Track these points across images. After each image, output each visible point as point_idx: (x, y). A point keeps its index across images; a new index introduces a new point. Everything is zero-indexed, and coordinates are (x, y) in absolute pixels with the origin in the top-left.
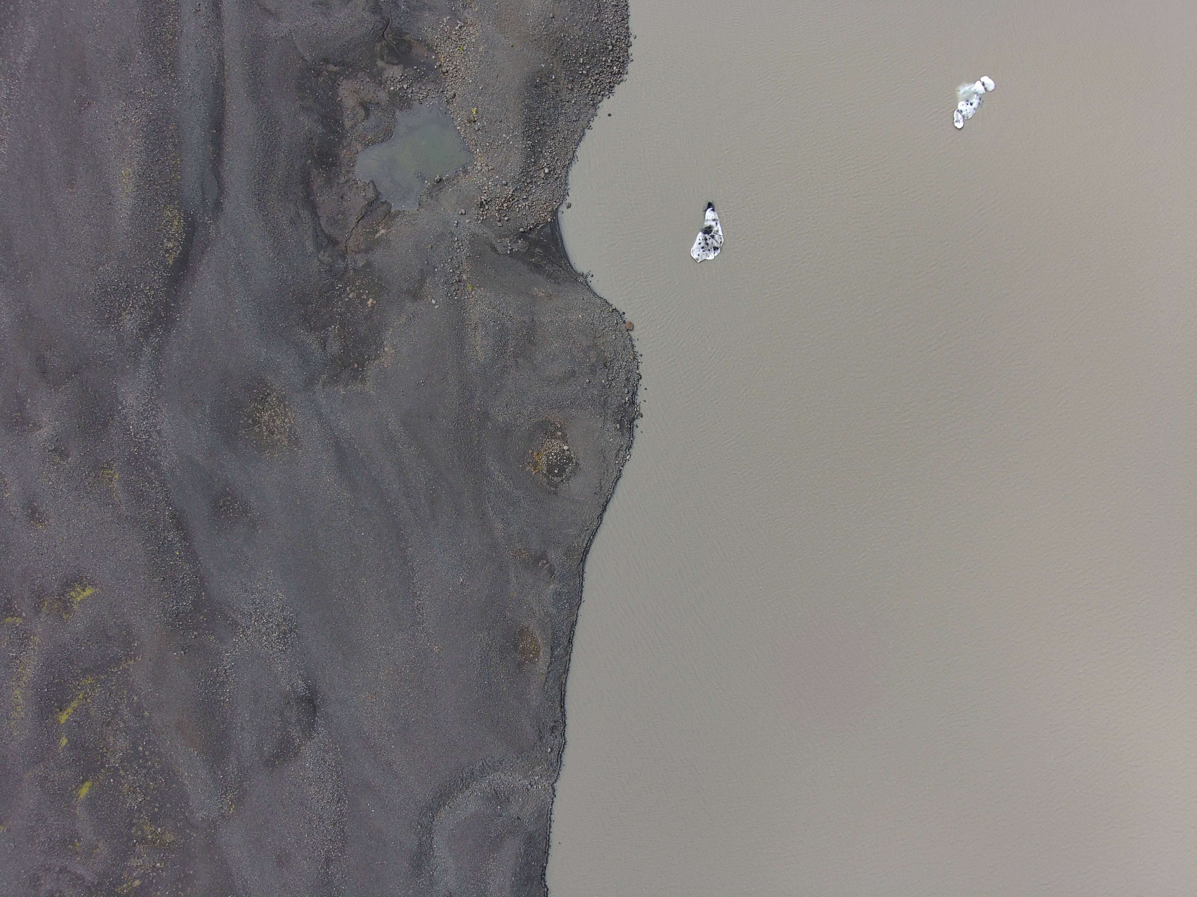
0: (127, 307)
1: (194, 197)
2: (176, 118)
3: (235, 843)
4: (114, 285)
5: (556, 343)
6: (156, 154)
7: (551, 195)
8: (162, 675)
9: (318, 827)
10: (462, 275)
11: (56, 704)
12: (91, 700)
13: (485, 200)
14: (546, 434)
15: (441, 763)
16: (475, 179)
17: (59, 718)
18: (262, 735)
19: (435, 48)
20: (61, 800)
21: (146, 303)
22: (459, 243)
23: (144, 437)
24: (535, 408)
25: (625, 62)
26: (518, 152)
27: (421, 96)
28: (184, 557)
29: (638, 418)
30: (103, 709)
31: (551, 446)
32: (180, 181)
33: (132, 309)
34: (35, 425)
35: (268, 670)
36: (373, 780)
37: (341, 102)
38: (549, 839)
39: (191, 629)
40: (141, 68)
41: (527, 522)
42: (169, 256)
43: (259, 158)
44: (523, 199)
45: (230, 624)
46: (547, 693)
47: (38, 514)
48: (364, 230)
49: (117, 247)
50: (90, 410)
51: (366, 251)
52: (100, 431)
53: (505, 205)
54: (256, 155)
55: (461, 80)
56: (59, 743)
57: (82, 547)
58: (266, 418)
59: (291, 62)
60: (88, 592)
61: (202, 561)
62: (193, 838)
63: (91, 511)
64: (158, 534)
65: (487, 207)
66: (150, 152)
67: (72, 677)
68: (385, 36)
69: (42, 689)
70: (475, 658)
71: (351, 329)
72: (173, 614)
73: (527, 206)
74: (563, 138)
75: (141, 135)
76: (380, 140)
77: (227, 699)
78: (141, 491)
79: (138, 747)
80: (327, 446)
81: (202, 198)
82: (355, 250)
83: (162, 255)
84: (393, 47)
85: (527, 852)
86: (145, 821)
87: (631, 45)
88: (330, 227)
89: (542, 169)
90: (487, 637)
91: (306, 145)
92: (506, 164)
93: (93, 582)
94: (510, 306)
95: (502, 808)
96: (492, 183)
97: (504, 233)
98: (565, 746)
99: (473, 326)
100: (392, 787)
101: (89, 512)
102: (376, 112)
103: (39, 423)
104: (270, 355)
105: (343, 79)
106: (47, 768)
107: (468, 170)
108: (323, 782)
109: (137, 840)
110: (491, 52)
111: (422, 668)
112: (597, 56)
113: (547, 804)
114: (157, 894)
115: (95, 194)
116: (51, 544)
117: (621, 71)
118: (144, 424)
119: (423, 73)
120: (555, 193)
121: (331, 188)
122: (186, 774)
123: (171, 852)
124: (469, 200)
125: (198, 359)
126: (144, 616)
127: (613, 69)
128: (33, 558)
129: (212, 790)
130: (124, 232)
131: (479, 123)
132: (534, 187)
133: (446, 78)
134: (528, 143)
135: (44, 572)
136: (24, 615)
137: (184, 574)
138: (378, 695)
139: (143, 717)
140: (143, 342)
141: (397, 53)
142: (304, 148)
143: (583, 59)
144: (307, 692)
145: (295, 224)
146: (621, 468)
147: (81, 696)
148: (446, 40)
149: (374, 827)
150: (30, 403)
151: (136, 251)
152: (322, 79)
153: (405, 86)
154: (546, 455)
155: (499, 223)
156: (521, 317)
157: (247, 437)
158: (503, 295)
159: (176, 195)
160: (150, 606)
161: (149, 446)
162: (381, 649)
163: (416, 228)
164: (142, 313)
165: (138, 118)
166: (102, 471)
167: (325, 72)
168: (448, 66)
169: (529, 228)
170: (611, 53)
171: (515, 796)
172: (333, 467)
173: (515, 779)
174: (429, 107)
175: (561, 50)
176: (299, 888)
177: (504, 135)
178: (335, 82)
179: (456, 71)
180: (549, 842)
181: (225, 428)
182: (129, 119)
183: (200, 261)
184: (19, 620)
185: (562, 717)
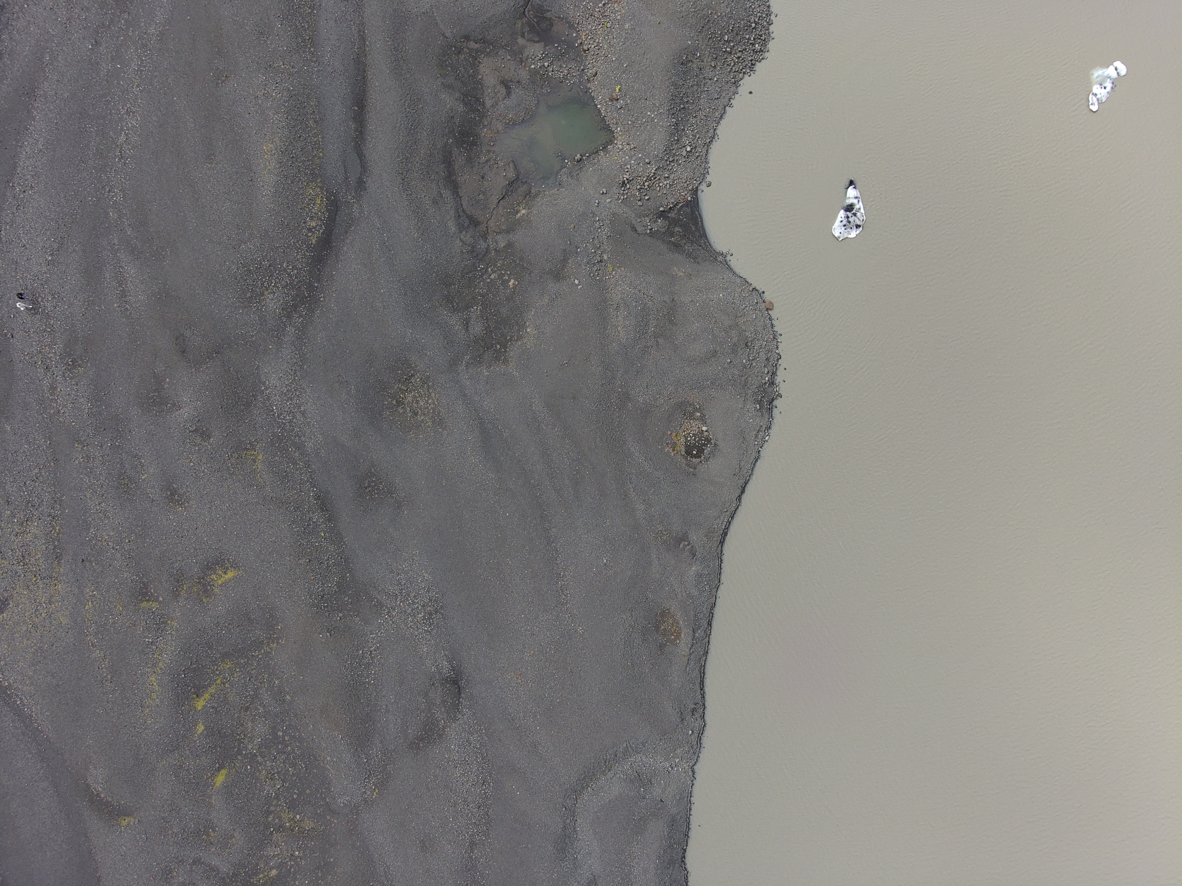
0: (269, 286)
1: (336, 176)
2: (317, 94)
3: (378, 828)
4: (257, 264)
5: (698, 322)
6: (298, 130)
7: (692, 174)
8: (307, 658)
9: (462, 810)
10: (602, 255)
11: (193, 690)
12: (229, 685)
13: (627, 179)
14: (685, 414)
15: (586, 745)
16: (616, 158)
17: (195, 704)
18: (407, 717)
19: (576, 26)
20: (196, 789)
21: (289, 282)
22: (600, 223)
23: (288, 418)
24: (675, 389)
25: (766, 40)
26: (663, 130)
27: (561, 74)
28: (328, 538)
29: (777, 398)
30: (242, 694)
31: (690, 426)
32: (322, 158)
33: (275, 288)
34: (174, 405)
35: (413, 651)
36: (518, 762)
37: (482, 80)
38: (689, 822)
39: (335, 611)
40: (280, 42)
41: (668, 503)
42: (312, 236)
43: (402, 136)
44: (665, 177)
45: (375, 605)
46: (688, 675)
47: (178, 496)
48: (505, 210)
49: (260, 224)
50: (232, 390)
51: (508, 232)
52: (243, 411)
53: (646, 184)
54: (400, 134)
55: (603, 58)
56: (195, 730)
57: (225, 529)
58: (410, 399)
59: (432, 38)
60: (230, 574)
61: (347, 543)
62: (333, 825)
63: (235, 493)
64: (303, 516)
65: (628, 186)
66: (292, 128)
67: (210, 662)
68: (526, 13)
69: (179, 675)
70: (619, 640)
71: (493, 310)
72: (319, 596)
73: (668, 185)
74: (705, 116)
75: (283, 110)
76: (521, 119)
77: (372, 680)
78: (285, 472)
79: (277, 732)
80: (472, 427)
81: (344, 177)
82: (496, 230)
83: (305, 234)
84: (534, 24)
85: (670, 834)
86: (283, 809)
87: (772, 23)
88: (472, 207)
89: (684, 147)
90: (630, 619)
91: (448, 124)
92: (649, 142)
93: (235, 564)
94: (650, 286)
95: (645, 790)
96: (635, 162)
97: (644, 212)
98: (705, 728)
99: (615, 306)
100: (537, 769)
101: (233, 493)
102: (517, 91)
103: (178, 403)
104: (415, 336)
105: (484, 57)
106: (182, 756)
107: (608, 148)
108: (468, 764)
109: (274, 828)
110: (637, 29)
111: (566, 649)
112: (741, 33)
113: (687, 786)
114: (295, 884)
115: (236, 170)
116: (191, 527)
117: (762, 49)
118: (288, 405)
119: (564, 51)
120: (696, 171)
121: (472, 168)
122: (329, 758)
123: (310, 839)
124: (611, 180)
125: (344, 340)
126: (289, 598)
127: (755, 47)
128: (172, 540)
129: (355, 775)
130: (267, 210)
131: (622, 101)
132: (676, 165)
133: (586, 56)
134: (673, 120)
135: (184, 555)
136: (161, 599)
137: (329, 555)
138: (523, 675)
139: (284, 700)
140: (286, 322)
141: (537, 30)
142: (446, 127)
143: (728, 36)
144: (452, 673)
145: (437, 203)
146: (760, 449)
147: (219, 682)
148: (589, 18)
149: (519, 809)
150: (168, 383)
151: (279, 230)
152: (463, 56)
153: (546, 64)
154: (684, 436)
155: (640, 202)
156: (662, 297)
157: (391, 418)
158: (643, 275)
159: (318, 173)
160: (296, 588)
161: (293, 426)
162: (526, 630)
163: (558, 208)
164: (285, 293)
165: (279, 93)
166: (245, 452)
167: (465, 49)
168: (589, 44)
169: (669, 207)
170: (754, 30)
171: (657, 778)
172: (478, 448)
173: (656, 762)
174: (570, 85)
175: (707, 27)
176: (443, 873)
177: (649, 113)
178: (476, 59)
179: (598, 49)
180: (689, 825)
181: (370, 408)
182: (269, 94)
183: (343, 240)
184: (155, 605)
185: (701, 699)
